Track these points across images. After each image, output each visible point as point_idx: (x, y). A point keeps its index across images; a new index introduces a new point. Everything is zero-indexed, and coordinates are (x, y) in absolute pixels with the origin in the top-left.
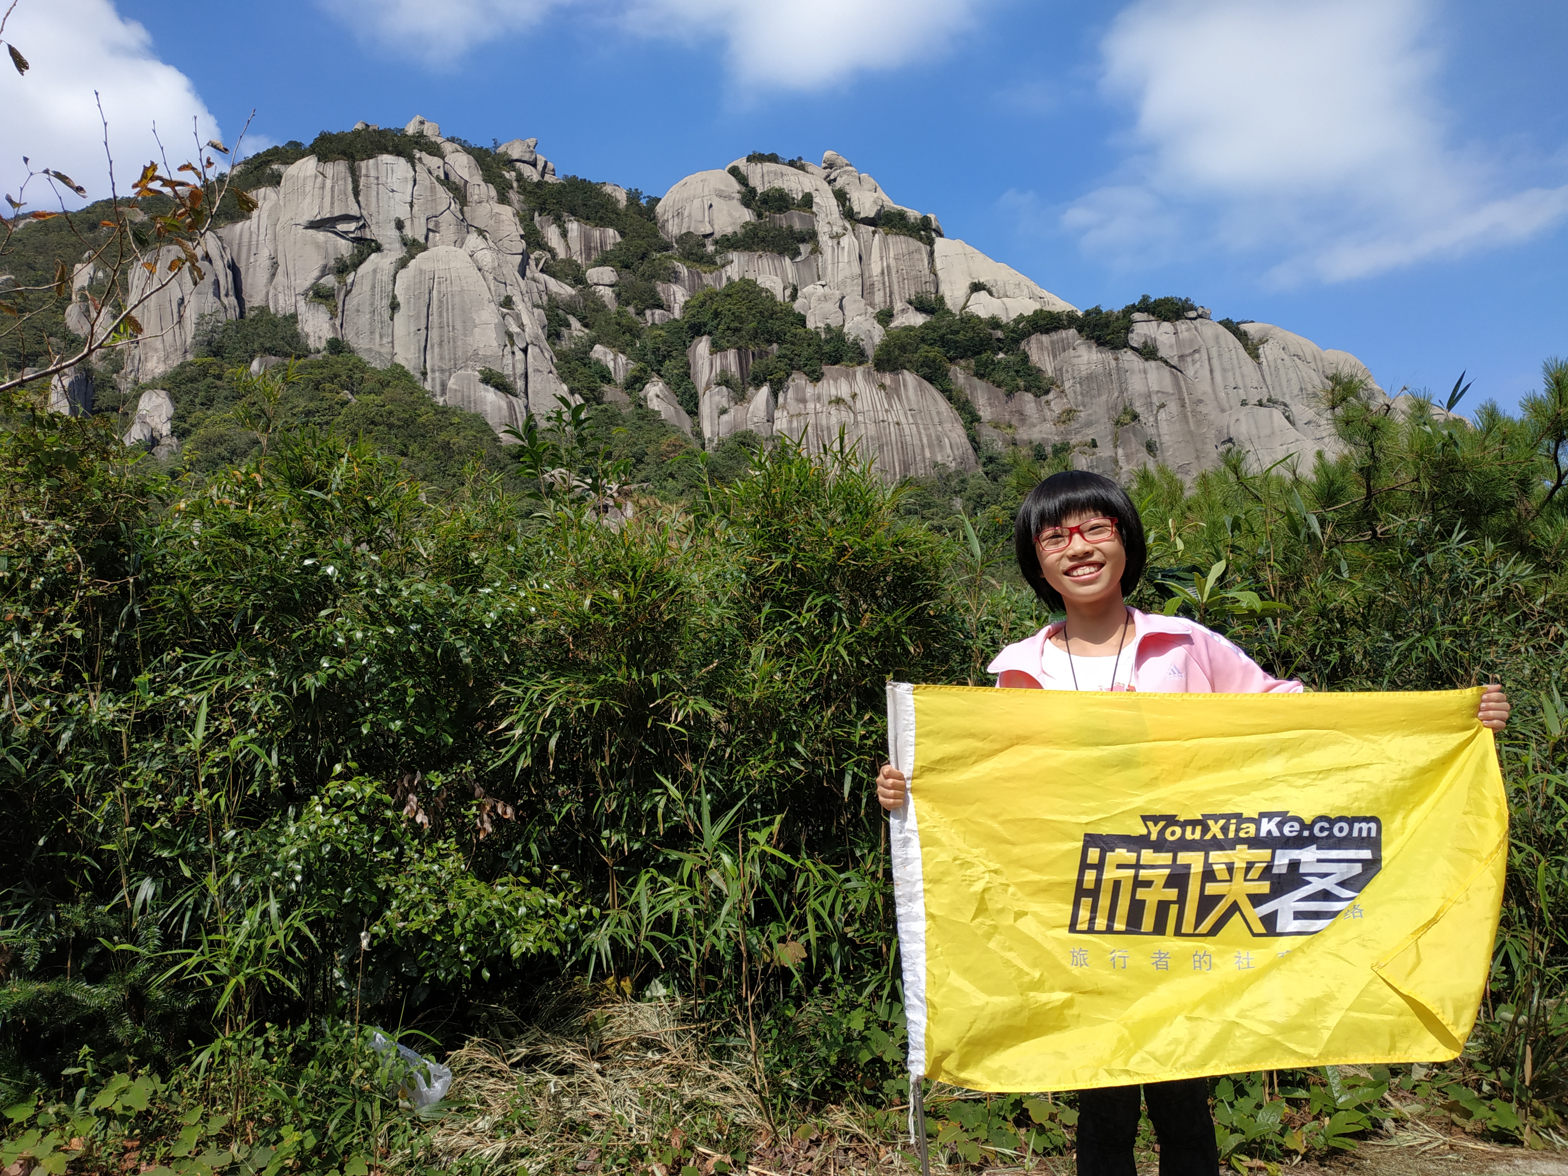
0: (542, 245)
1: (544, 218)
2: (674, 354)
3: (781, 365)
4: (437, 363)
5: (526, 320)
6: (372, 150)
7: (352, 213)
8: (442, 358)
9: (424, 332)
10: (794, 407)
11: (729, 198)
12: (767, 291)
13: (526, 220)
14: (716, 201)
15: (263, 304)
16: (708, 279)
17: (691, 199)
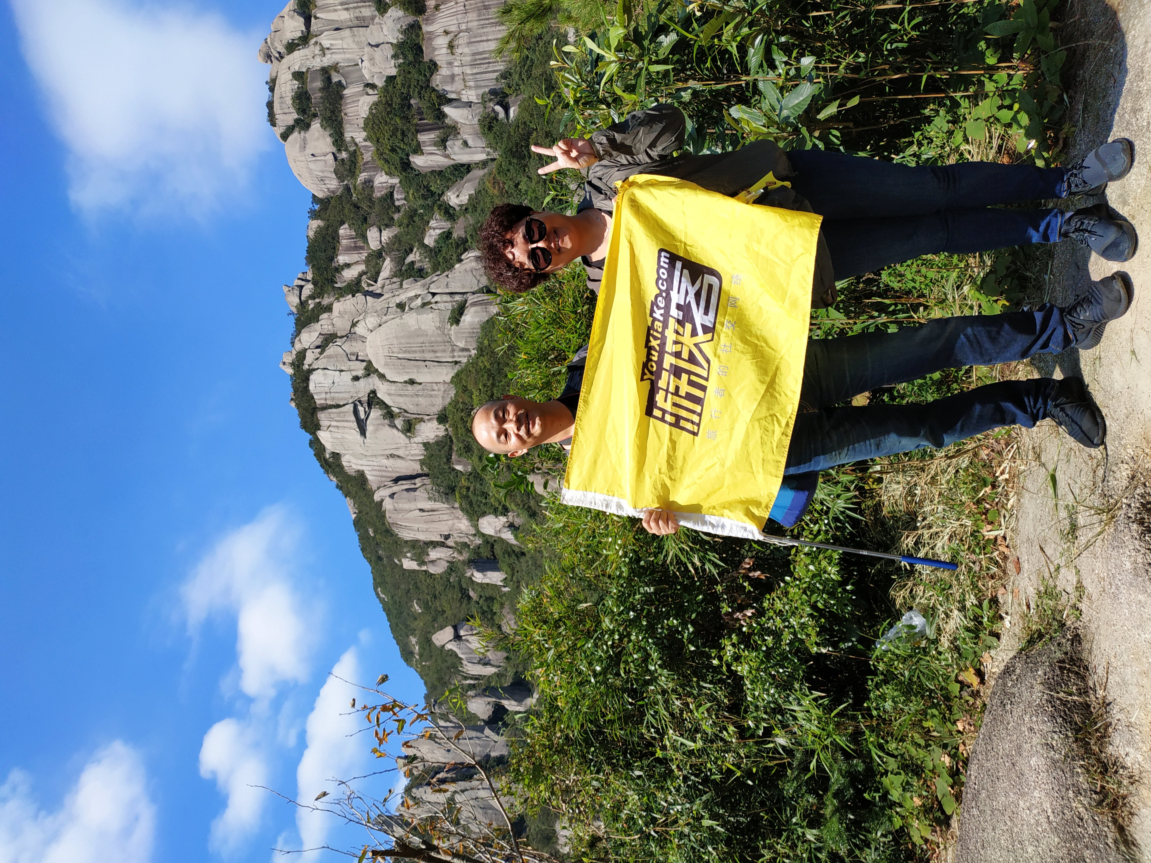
0: (358, 281)
1: (338, 280)
2: (425, 183)
3: (427, 96)
4: (448, 354)
5: (412, 294)
6: (308, 396)
7: (352, 409)
8: (444, 351)
9: (427, 363)
10: (458, 85)
11: (305, 140)
12: (371, 109)
13: (341, 293)
14: (309, 151)
15: (418, 463)
16: (367, 156)
17: (310, 171)
